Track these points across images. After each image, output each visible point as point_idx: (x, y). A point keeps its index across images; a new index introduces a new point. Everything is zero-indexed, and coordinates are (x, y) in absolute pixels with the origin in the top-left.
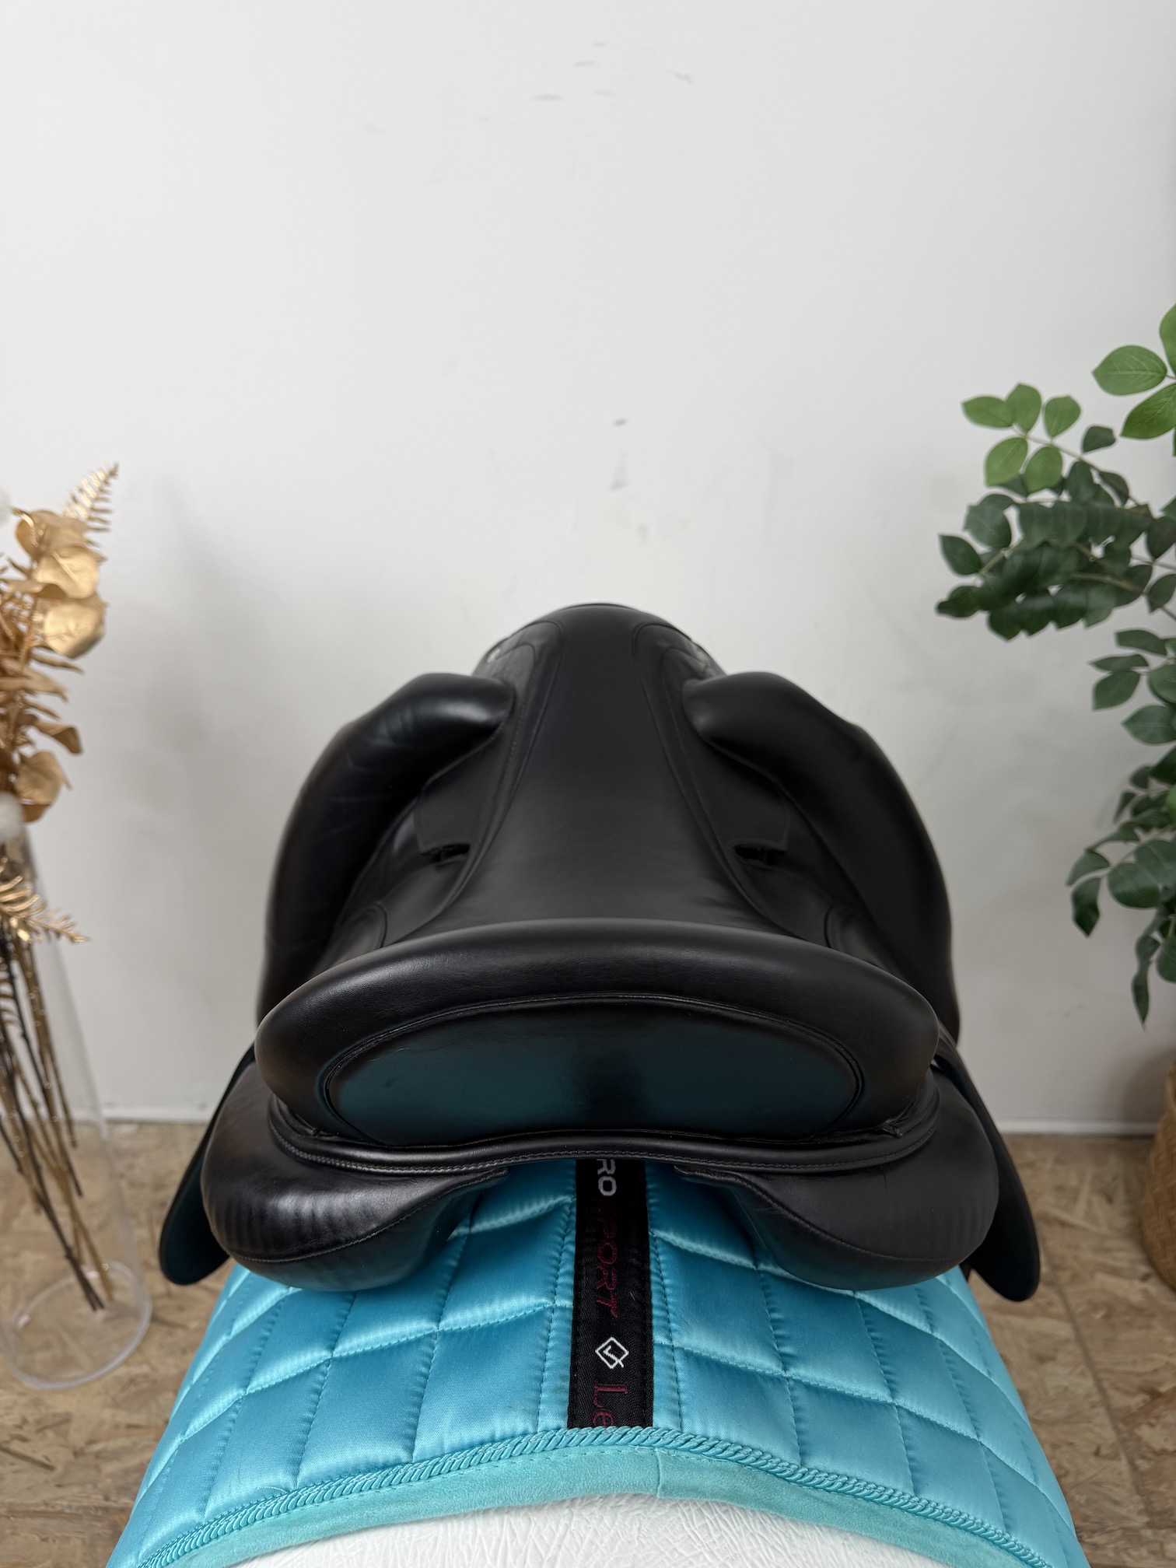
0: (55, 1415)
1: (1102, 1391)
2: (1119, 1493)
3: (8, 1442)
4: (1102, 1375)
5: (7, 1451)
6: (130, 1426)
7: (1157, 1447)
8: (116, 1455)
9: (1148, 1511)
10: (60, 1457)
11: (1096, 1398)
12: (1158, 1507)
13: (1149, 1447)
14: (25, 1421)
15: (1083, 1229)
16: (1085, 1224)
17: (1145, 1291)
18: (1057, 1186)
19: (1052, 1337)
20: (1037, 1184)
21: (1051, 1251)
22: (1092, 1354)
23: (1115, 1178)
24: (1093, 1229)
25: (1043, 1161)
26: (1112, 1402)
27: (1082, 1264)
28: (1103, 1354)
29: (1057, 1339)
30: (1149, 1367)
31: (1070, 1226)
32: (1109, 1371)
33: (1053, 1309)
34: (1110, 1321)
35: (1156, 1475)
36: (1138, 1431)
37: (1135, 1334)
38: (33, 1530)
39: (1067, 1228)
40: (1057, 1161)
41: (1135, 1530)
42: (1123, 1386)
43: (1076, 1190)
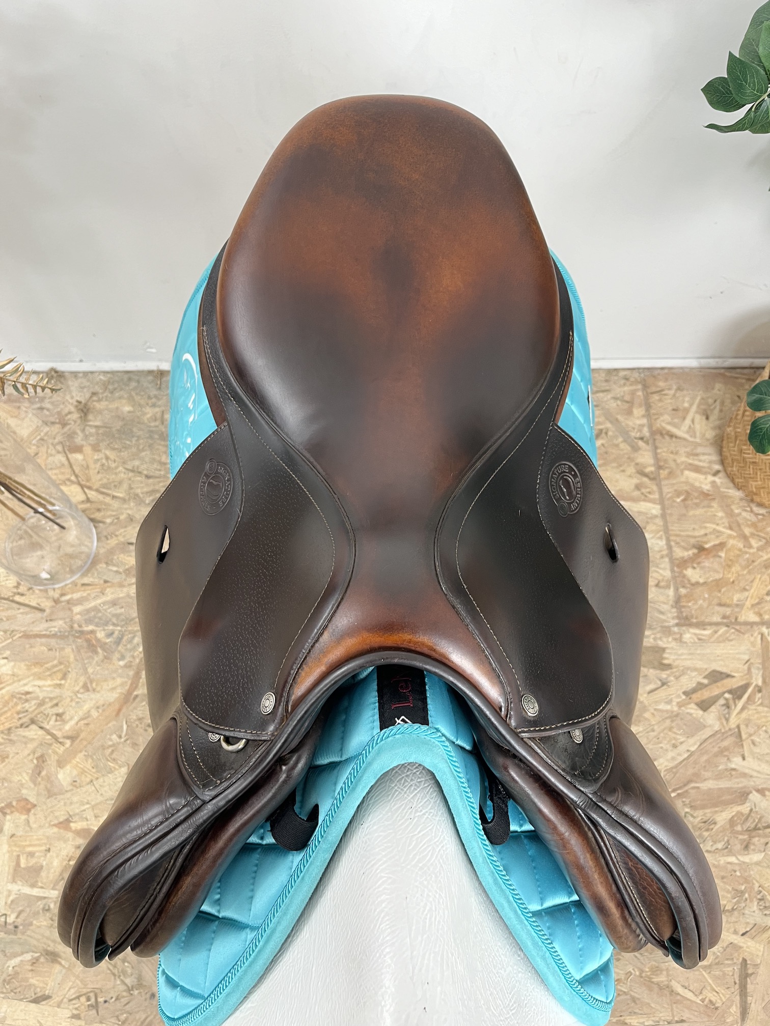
1: (670, 547)
2: (665, 607)
3: (12, 596)
4: (672, 538)
5: (13, 601)
6: (83, 585)
7: (693, 580)
8: (80, 601)
9: (678, 617)
10: (47, 604)
11: (665, 552)
12: (684, 614)
13: (689, 580)
14: (19, 584)
15: (685, 439)
16: (686, 436)
17: (713, 482)
18: (675, 408)
19: (647, 514)
20: (660, 407)
21: (659, 456)
22: (669, 525)
23: (715, 401)
24: (691, 439)
25: (669, 389)
26: (674, 554)
27: (677, 465)
28: (676, 525)
29: (649, 516)
30: (702, 532)
31: (676, 437)
32: (677, 535)
33: (651, 496)
34: (687, 502)
35: (689, 597)
36: (685, 572)
37: (699, 512)
38: (42, 644)
39: (674, 439)
40: (679, 389)
41: (669, 627)
42: (682, 544)
43: (687, 411)
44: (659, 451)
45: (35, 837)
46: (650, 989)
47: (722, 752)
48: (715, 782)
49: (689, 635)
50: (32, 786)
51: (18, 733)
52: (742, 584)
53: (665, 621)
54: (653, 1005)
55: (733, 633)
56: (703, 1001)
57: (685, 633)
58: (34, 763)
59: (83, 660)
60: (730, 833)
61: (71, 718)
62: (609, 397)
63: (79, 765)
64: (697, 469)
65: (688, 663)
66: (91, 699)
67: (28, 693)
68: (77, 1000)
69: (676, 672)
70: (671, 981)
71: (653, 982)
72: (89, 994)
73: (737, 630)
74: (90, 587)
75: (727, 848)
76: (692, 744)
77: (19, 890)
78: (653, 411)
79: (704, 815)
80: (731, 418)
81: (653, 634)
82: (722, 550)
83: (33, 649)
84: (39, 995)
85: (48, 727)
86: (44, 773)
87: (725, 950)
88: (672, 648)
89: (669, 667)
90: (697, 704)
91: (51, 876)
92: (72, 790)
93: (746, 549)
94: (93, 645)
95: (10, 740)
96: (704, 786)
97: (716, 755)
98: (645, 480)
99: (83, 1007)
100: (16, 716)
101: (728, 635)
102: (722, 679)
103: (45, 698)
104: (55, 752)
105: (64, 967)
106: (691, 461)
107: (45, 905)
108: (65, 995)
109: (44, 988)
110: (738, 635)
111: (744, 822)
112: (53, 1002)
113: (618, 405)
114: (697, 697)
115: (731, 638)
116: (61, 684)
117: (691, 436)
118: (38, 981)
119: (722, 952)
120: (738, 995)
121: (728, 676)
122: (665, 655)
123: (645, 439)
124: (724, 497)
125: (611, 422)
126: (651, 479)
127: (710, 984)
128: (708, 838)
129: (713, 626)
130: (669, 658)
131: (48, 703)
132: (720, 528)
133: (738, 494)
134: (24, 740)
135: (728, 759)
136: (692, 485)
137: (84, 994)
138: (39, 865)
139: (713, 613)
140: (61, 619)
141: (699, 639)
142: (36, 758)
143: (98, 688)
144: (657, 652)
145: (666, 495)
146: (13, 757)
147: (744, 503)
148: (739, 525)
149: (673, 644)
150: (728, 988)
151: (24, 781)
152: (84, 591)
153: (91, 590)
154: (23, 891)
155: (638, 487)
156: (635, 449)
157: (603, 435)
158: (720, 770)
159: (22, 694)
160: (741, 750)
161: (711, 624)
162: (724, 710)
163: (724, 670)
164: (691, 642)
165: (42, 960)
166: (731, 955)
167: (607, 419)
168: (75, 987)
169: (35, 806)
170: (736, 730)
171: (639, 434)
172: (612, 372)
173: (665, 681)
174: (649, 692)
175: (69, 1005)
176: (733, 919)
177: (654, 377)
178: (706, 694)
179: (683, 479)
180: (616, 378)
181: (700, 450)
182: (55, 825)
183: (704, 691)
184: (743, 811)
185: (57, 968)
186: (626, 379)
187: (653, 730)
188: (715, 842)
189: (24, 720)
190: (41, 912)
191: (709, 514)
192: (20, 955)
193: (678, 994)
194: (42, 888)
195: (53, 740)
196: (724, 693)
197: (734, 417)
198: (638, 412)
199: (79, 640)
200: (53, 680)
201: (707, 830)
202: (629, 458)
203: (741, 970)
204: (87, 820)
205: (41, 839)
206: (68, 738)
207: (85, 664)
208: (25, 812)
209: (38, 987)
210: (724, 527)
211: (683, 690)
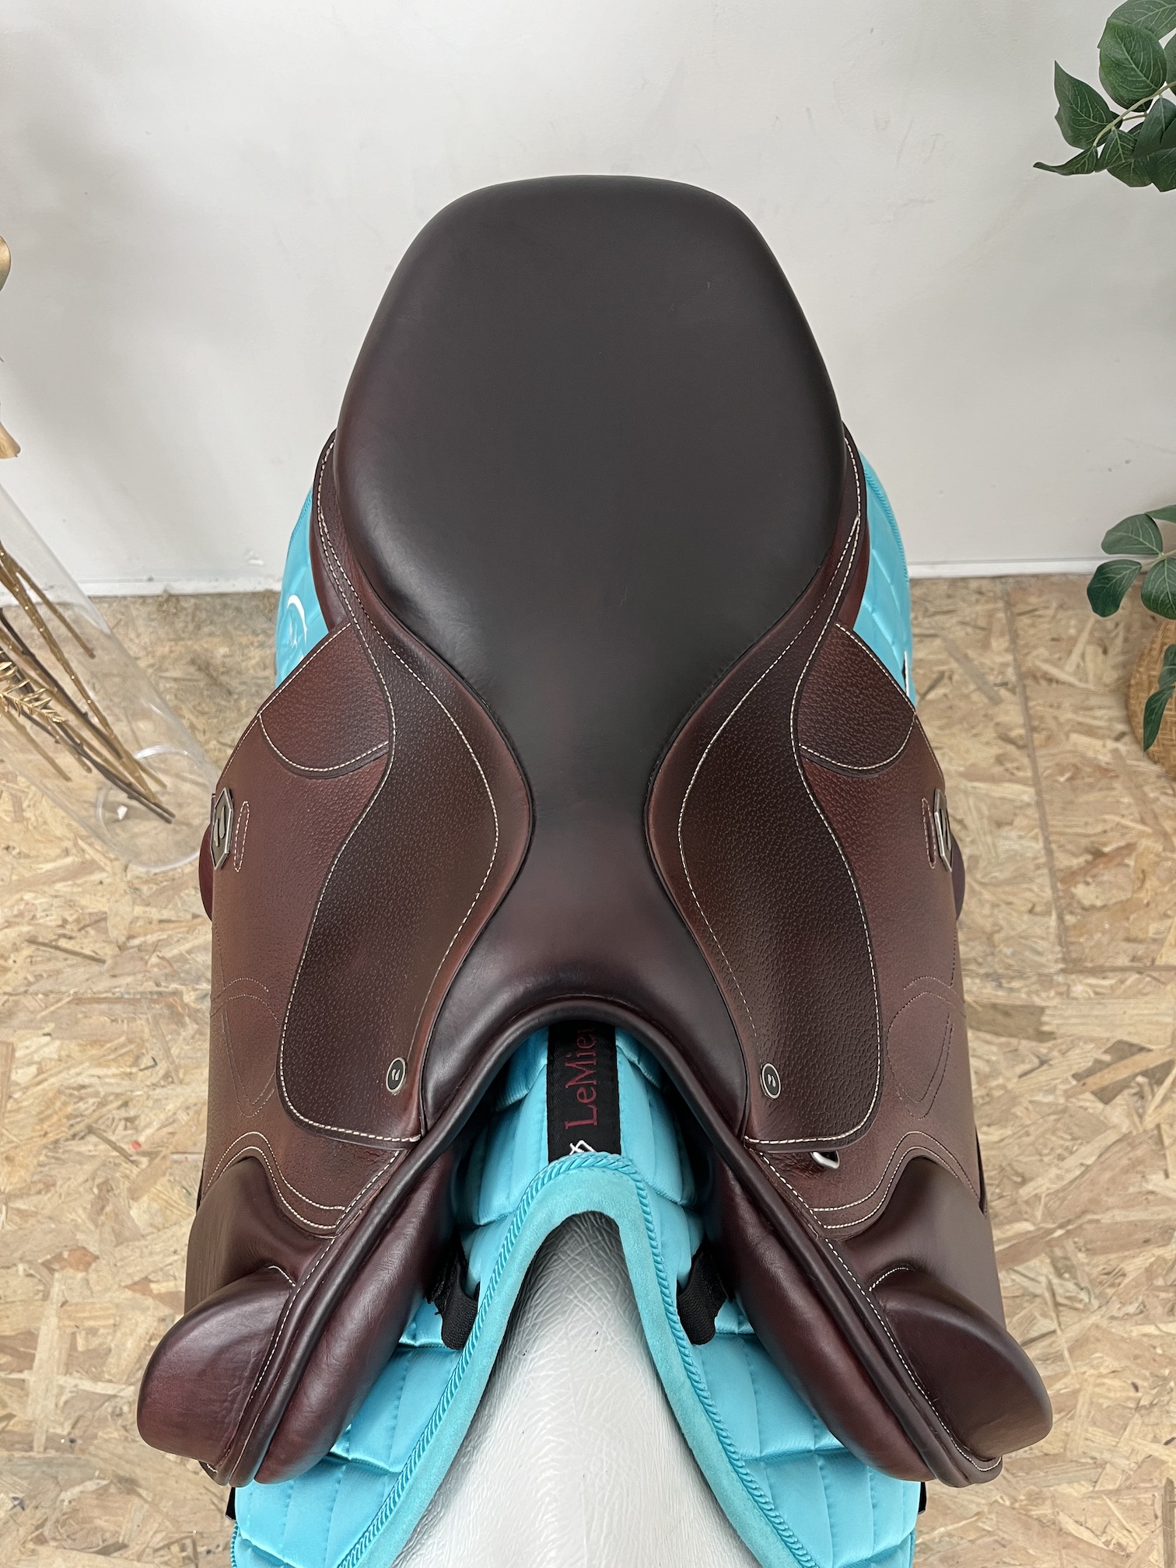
0: (90, 914)
1: (1049, 852)
2: (1042, 945)
3: (56, 940)
4: (1051, 838)
5: (57, 948)
6: (161, 921)
7: (1086, 903)
8: (156, 947)
9: (1064, 960)
10: (108, 952)
11: (1043, 860)
12: (1074, 955)
13: (1079, 902)
14: (65, 921)
15: (1071, 685)
16: (1073, 680)
17: (1115, 751)
18: (1055, 636)
19: (1013, 801)
20: (1033, 635)
21: (1031, 712)
22: (1049, 817)
23: (1117, 625)
24: (1082, 685)
25: (1046, 608)
26: (1057, 863)
27: (1060, 724)
28: (1060, 818)
29: (1019, 804)
30: (1099, 828)
31: (1057, 682)
32: (1062, 834)
33: (1021, 774)
34: (1074, 782)
35: (1080, 928)
36: (1073, 890)
37: (1094, 796)
38: (102, 1013)
39: (1054, 685)
40: (1061, 607)
41: (1049, 975)
42: (1069, 847)
43: (1073, 641)
44: (1031, 704)
45: (98, 1306)
46: (1027, 1527)
47: (1134, 1166)
48: (1124, 1212)
49: (1081, 987)
50: (92, 1227)
51: (68, 1148)
52: (1162, 909)
53: (1042, 965)
54: (1031, 1551)
55: (1148, 983)
56: (1107, 1543)
57: (1075, 985)
58: (93, 1193)
59: (164, 1036)
60: (1146, 1290)
61: (147, 1126)
62: (954, 620)
63: (161, 1195)
64: (1090, 731)
65: (1080, 1030)
66: (177, 1096)
67: (83, 1087)
68: (166, 1549)
69: (1062, 1044)
70: (1058, 1513)
71: (1030, 1517)
72: (184, 1541)
73: (1154, 978)
74: (172, 925)
75: (1142, 1312)
76: (1088, 1154)
77: (76, 1386)
78: (1021, 642)
79: (1107, 1263)
80: (1142, 654)
81: (1026, 986)
82: (1129, 855)
83: (91, 1020)
84: (110, 1542)
85: (113, 1138)
86: (108, 1209)
87: (1139, 1467)
88: (1055, 1007)
89: (1050, 1036)
90: (1094, 1093)
91: (123, 1363)
92: (153, 1233)
93: (1169, 854)
94: (179, 1014)
95: (57, 1159)
96: (1106, 1218)
97: (1126, 1171)
98: (1010, 748)
99: (175, 1561)
100: (65, 1121)
101: (1141, 986)
102: (1133, 1054)
103: (107, 1095)
104: (127, 1177)
105: (145, 1501)
106: (1081, 719)
107: (115, 1407)
108: (149, 1543)
109: (117, 1532)
110: (1155, 986)
111: (1167, 1274)
112: (130, 1552)
113: (967, 634)
114: (1095, 1082)
115: (1145, 991)
116: (131, 1073)
117: (1080, 680)
118: (106, 1521)
119: (1135, 1471)
120: (1162, 1534)
121: (1142, 1049)
122: (1045, 1019)
123: (1009, 686)
124: (1133, 774)
125: (957, 660)
126: (1019, 747)
127: (1119, 1519)
128: (1114, 1298)
129: (1117, 974)
130: (1050, 1023)
131: (112, 1102)
132: (1125, 822)
133: (1156, 769)
134: (78, 1158)
135: (1143, 1177)
136: (1083, 756)
137: (176, 1542)
138: (105, 1346)
139: (1118, 953)
140: (129, 974)
141: (1096, 993)
142: (98, 1186)
143: (187, 1080)
144: (1032, 1014)
145: (1044, 772)
146: (61, 1187)
147: (1163, 782)
148: (1156, 817)
149: (1056, 1002)
150: (1145, 1524)
151: (79, 1220)
152: (163, 930)
153: (173, 929)
154: (81, 1387)
155: (1000, 760)
156: (996, 701)
157: (946, 681)
158: (1130, 1194)
159: (74, 1089)
160: (1161, 1163)
161: (1114, 969)
162: (1137, 1101)
163: (1135, 1040)
164: (1085, 999)
165: (113, 1490)
166: (1150, 1474)
167: (951, 655)
168: (162, 1531)
169: (97, 1258)
170: (1156, 1132)
171: (1000, 677)
172: (955, 582)
173: (1044, 1058)
174: (1021, 1076)
175: (154, 1558)
176: (1152, 1419)
177: (1024, 589)
178: (1107, 1078)
179: (1068, 747)
180: (964, 592)
181: (1093, 701)
182: (126, 1287)
183: (1106, 1071)
184: (1166, 1255)
185: (136, 1500)
186: (980, 593)
187: (1028, 1134)
188: (1123, 1304)
189: (77, 1128)
190: (109, 1417)
191: (1109, 800)
192: (79, 1484)
193: (1070, 1534)
194: (110, 1381)
195: (122, 1158)
196: (1136, 1075)
197: (1146, 651)
198: (999, 643)
199: (157, 1006)
200: (119, 1066)
201: (1112, 1285)
202: (986, 716)
203: (1164, 1497)
204: (175, 1279)
205: (108, 1309)
206: (145, 1154)
207: (167, 1042)
208: (81, 1267)
209: (106, 1531)
210: (1132, 821)
211: (1073, 1072)
